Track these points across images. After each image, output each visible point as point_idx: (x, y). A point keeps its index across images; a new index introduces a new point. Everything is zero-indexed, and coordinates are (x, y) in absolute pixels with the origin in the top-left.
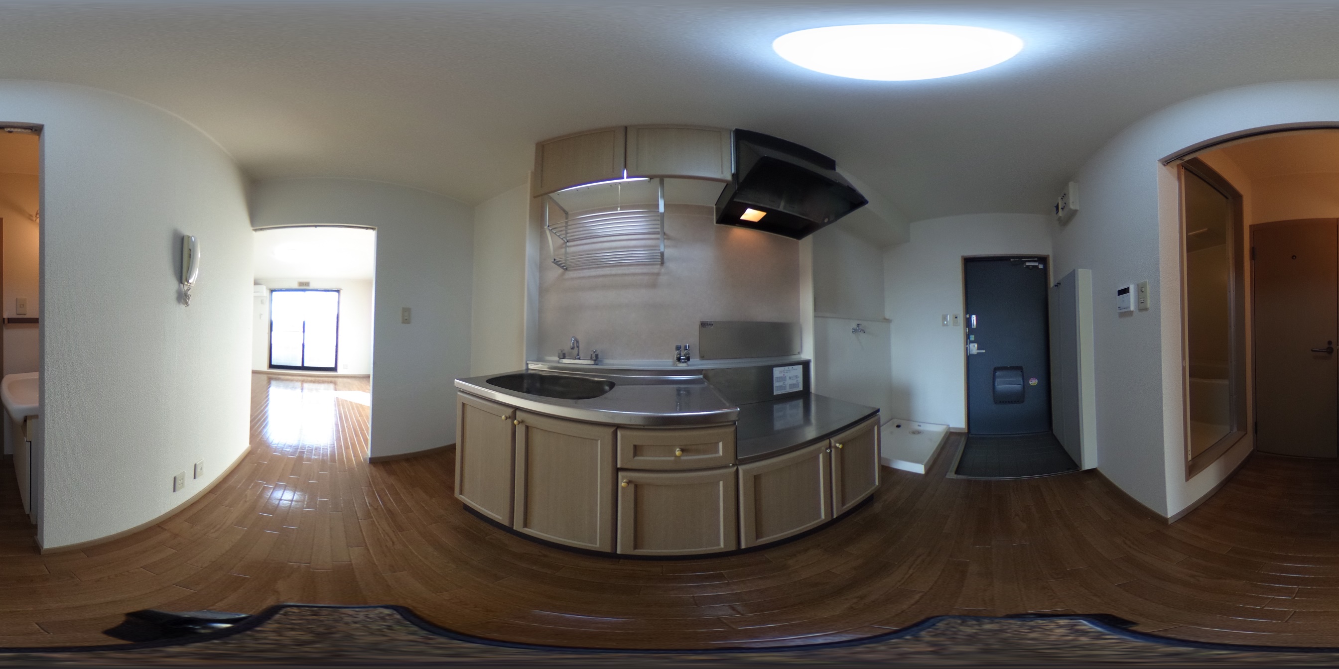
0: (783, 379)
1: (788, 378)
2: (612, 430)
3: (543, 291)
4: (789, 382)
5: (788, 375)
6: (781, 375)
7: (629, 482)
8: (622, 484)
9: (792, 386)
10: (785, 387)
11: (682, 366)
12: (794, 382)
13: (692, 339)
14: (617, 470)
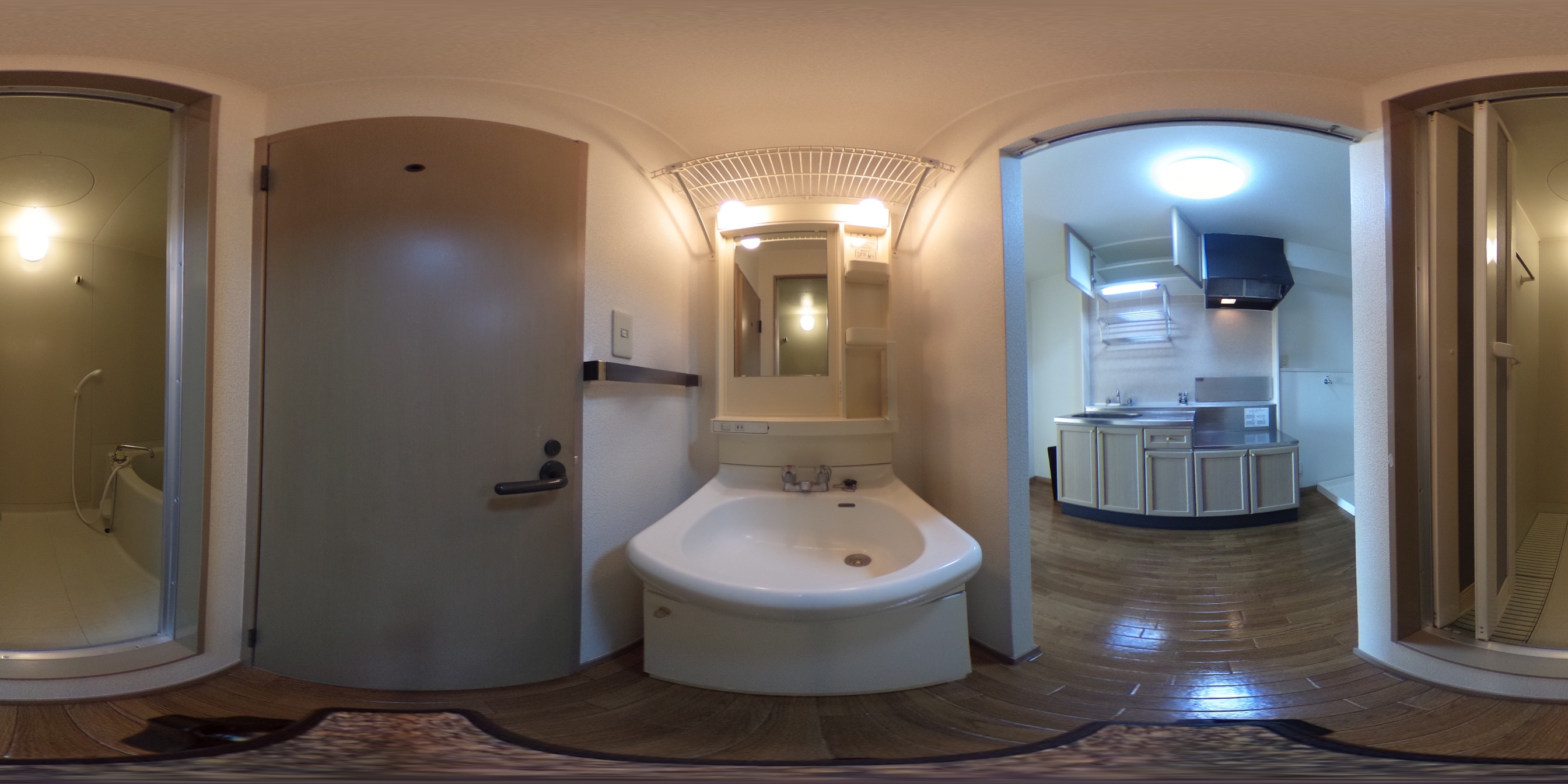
0: (1253, 416)
1: (1256, 416)
2: (1141, 429)
3: (1092, 358)
4: (1256, 419)
5: (1256, 414)
6: (1251, 414)
7: (1149, 456)
8: (1147, 456)
9: (1259, 422)
10: (1254, 423)
11: (1183, 405)
12: (1261, 419)
13: (1190, 389)
14: (1145, 450)
